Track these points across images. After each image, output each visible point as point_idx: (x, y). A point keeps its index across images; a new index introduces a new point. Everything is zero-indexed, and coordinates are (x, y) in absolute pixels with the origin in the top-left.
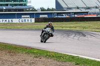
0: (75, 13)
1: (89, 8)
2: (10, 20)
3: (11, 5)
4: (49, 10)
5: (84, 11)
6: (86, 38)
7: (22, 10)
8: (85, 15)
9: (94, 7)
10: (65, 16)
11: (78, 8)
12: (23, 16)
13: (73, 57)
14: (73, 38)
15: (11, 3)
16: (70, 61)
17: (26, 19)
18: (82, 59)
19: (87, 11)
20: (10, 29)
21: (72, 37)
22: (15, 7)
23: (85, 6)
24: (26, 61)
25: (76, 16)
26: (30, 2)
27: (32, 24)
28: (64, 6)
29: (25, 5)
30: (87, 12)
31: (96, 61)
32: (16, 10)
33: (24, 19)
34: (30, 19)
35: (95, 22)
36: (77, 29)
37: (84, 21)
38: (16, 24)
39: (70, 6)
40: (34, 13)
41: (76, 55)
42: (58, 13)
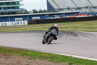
0: (66, 14)
1: (79, 8)
2: (4, 23)
3: (4, 8)
4: (41, 11)
5: (75, 11)
6: (78, 38)
7: (15, 13)
8: (76, 15)
9: (84, 8)
10: (56, 17)
11: (69, 9)
12: (16, 19)
13: (66, 57)
14: (65, 39)
15: (4, 6)
16: (64, 61)
17: (19, 22)
18: (75, 58)
19: (78, 11)
20: (4, 32)
21: (64, 37)
22: (8, 11)
23: (76, 7)
24: (21, 63)
25: (67, 16)
26: (22, 5)
27: (25, 26)
28: (55, 7)
29: (18, 8)
30: (78, 13)
31: (88, 60)
32: (9, 13)
33: (17, 22)
34: (23, 22)
35: (86, 22)
36: (69, 29)
37: (76, 21)
38: (10, 27)
39: (61, 7)
40: (26, 16)
41: (69, 55)
42: (50, 15)
